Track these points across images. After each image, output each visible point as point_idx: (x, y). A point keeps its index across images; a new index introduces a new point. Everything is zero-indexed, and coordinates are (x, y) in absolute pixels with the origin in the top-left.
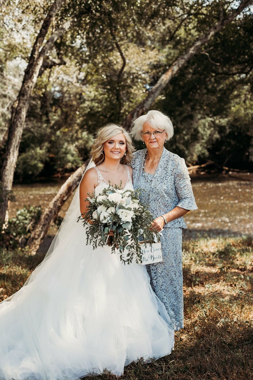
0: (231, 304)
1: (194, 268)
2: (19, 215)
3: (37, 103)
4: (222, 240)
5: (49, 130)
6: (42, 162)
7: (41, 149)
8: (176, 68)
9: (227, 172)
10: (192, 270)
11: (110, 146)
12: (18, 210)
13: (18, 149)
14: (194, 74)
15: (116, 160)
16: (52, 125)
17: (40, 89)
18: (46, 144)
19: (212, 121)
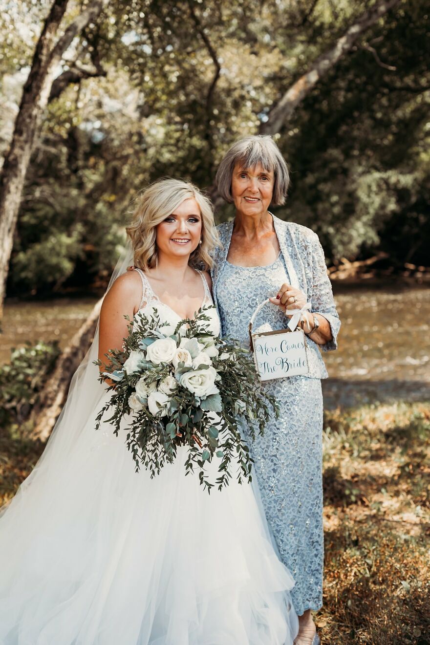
0: (423, 549)
1: (349, 467)
2: (17, 359)
3: (61, 151)
4: (404, 407)
5: (82, 202)
6: (71, 258)
7: (69, 236)
8: (313, 77)
9: (413, 273)
10: (343, 471)
11: (169, 228)
12: (13, 350)
13: (11, 234)
14: (348, 89)
15: (180, 257)
16: (87, 191)
17: (61, 123)
18: (79, 228)
19: (382, 179)
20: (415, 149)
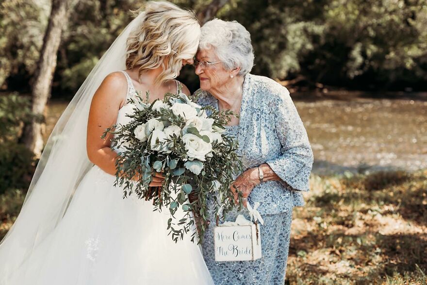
3: (95, 3)
5: (109, 37)
9: (321, 90)
16: (112, 30)
19: (303, 27)
20: (326, 7)
